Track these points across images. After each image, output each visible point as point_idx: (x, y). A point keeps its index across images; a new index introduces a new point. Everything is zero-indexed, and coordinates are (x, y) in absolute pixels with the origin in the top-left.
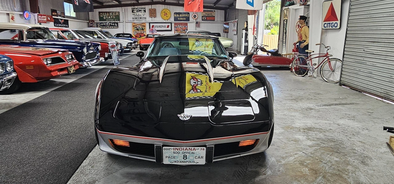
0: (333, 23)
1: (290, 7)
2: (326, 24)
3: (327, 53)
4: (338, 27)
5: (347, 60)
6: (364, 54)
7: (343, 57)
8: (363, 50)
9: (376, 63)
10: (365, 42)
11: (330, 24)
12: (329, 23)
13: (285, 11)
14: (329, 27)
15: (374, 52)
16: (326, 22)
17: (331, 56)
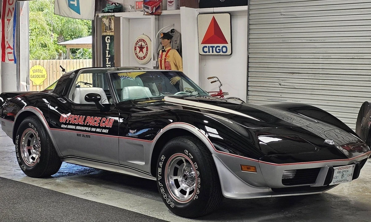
0: (219, 47)
1: (117, 15)
2: (206, 47)
3: (221, 91)
4: (229, 52)
5: (255, 98)
6: (281, 89)
7: (248, 95)
8: (277, 84)
9: (299, 99)
10: (279, 73)
11: (214, 49)
12: (213, 47)
13: (104, 20)
14: (213, 52)
15: (296, 86)
16: (207, 45)
17: (227, 94)
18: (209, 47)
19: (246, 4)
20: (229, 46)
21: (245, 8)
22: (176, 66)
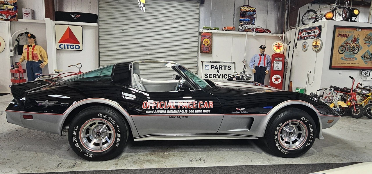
0: (73, 45)
2: (62, 45)
3: (80, 71)
4: (81, 49)
11: (69, 46)
12: (68, 45)
16: (64, 44)
18: (65, 45)
19: (96, 22)
20: (81, 45)
21: (95, 24)
22: (41, 56)
